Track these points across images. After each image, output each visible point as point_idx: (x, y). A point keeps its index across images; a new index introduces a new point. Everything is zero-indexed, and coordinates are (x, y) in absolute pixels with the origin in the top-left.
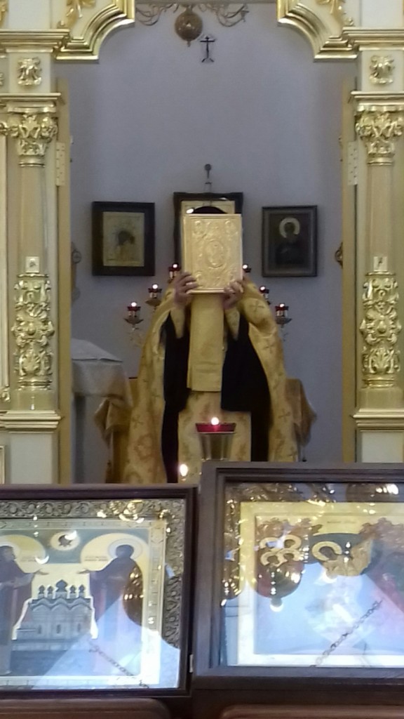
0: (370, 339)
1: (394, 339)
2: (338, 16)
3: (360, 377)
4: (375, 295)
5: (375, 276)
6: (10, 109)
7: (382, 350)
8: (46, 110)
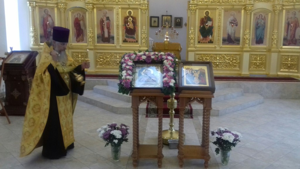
0: (190, 39)
1: (194, 39)
3: (189, 44)
4: (191, 32)
5: (191, 30)
6: (141, 5)
7: (192, 40)
8: (146, 5)
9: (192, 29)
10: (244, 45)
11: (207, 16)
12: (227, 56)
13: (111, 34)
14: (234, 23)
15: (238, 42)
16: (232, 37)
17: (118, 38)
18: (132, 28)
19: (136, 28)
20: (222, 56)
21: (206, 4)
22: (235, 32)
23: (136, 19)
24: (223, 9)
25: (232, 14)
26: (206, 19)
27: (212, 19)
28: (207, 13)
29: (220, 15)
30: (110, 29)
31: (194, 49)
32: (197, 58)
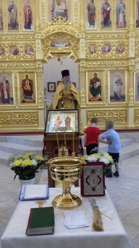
0: (82, 97)
1: (85, 97)
2: (77, 57)
3: (81, 102)
4: (82, 92)
5: (82, 89)
6: (37, 69)
7: (84, 99)
8: (41, 69)
10: (129, 102)
11: (95, 77)
12: (115, 112)
13: (11, 96)
14: (120, 82)
15: (124, 99)
16: (118, 95)
17: (17, 99)
18: (30, 90)
19: (33, 89)
20: (110, 112)
21: (94, 67)
22: (120, 91)
23: (33, 82)
24: (109, 70)
25: (117, 75)
26: (95, 80)
27: (100, 80)
28: (95, 75)
29: (107, 76)
30: (9, 91)
31: (86, 106)
32: (89, 114)
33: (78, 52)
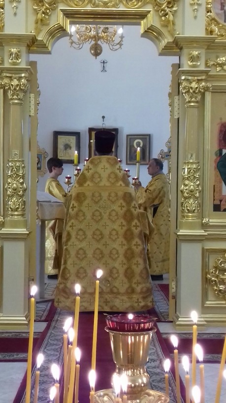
0: (186, 195)
1: (197, 195)
2: (172, 32)
3: (179, 213)
4: (189, 173)
5: (188, 163)
7: (191, 201)
9: (191, 161)
31: (201, 232)
32: (212, 264)
33: (174, 13)
